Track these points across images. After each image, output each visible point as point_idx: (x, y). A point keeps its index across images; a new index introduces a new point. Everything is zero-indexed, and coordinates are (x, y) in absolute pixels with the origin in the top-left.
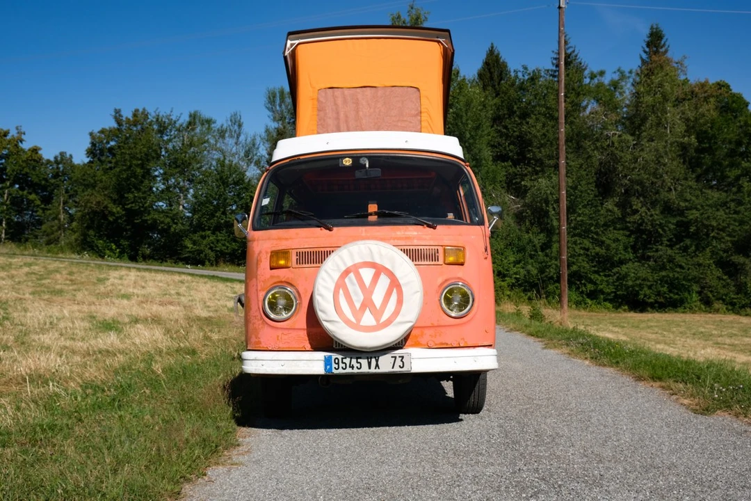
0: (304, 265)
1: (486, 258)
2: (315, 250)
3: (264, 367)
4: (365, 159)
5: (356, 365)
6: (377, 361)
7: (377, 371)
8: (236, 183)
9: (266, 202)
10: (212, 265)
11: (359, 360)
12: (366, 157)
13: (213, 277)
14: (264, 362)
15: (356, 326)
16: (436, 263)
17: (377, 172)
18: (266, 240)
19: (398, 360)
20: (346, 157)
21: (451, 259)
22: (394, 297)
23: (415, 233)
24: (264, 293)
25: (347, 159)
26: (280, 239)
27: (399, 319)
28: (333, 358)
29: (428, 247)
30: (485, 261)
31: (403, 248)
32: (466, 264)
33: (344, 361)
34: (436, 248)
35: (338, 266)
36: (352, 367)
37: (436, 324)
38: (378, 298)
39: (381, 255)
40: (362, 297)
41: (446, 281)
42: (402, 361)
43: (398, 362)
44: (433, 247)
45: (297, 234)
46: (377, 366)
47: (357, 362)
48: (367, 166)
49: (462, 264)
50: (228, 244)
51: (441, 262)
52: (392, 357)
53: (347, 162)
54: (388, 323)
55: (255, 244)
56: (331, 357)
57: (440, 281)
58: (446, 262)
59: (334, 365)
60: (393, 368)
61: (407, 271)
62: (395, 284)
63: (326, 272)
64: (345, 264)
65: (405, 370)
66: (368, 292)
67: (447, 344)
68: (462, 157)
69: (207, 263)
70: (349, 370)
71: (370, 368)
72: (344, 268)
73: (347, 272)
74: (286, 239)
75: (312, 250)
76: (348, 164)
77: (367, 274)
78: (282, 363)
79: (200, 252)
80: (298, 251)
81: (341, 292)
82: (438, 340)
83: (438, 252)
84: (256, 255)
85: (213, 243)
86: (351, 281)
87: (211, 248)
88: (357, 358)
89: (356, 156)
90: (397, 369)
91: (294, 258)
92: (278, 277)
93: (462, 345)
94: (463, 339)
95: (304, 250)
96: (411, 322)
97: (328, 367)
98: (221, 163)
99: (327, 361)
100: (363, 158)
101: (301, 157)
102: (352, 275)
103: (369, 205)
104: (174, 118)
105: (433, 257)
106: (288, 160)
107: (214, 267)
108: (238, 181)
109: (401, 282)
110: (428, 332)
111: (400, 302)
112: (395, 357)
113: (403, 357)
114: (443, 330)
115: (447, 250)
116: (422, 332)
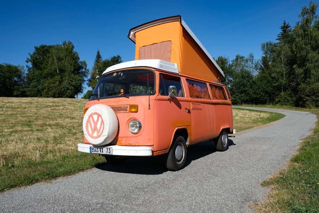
1: (149, 109)
5: (97, 151)
6: (102, 149)
7: (102, 153)
8: (247, 77)
10: (240, 104)
11: (98, 149)
12: (121, 72)
13: (238, 108)
15: (92, 137)
16: (126, 112)
17: (124, 77)
21: (132, 110)
25: (115, 73)
27: (102, 135)
28: (92, 147)
29: (124, 106)
33: (94, 149)
34: (127, 106)
35: (88, 114)
36: (96, 151)
37: (126, 136)
38: (98, 126)
39: (99, 110)
40: (94, 126)
41: (130, 119)
43: (109, 151)
44: (126, 106)
45: (91, 102)
46: (102, 151)
47: (97, 150)
48: (122, 75)
49: (137, 112)
50: (245, 97)
51: (128, 111)
53: (115, 75)
54: (100, 136)
58: (130, 111)
59: (92, 150)
62: (102, 122)
63: (85, 116)
64: (90, 114)
65: (110, 154)
66: (96, 124)
67: (131, 144)
69: (238, 104)
70: (95, 152)
71: (100, 152)
74: (89, 104)
77: (95, 117)
78: (82, 148)
79: (236, 100)
81: (89, 124)
82: (128, 143)
83: (127, 108)
85: (240, 97)
86: (91, 120)
87: (240, 99)
88: (97, 148)
89: (118, 72)
90: (108, 153)
93: (137, 145)
94: (137, 142)
98: (242, 71)
99: (90, 149)
102: (91, 117)
103: (121, 90)
104: (226, 58)
105: (125, 110)
107: (241, 105)
108: (248, 76)
109: (104, 120)
110: (124, 139)
111: (103, 128)
112: (108, 149)
113: (110, 149)
114: (129, 138)
115: (132, 106)
116: (122, 139)
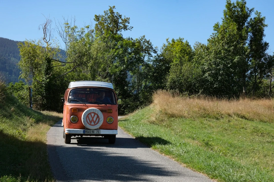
0: (80, 112)
1: (116, 112)
2: (82, 109)
9: (70, 97)
12: (92, 88)
18: (71, 106)
19: (98, 131)
20: (88, 88)
21: (109, 112)
22: (98, 118)
26: (74, 106)
27: (99, 123)
32: (112, 113)
33: (87, 131)
36: (89, 132)
39: (96, 111)
44: (106, 109)
45: (78, 105)
46: (94, 132)
48: (92, 90)
51: (107, 112)
55: (69, 107)
56: (85, 130)
57: (107, 116)
59: (85, 132)
61: (101, 115)
62: (98, 117)
66: (93, 118)
67: (108, 129)
68: (113, 89)
71: (92, 133)
72: (88, 113)
73: (89, 114)
74: (76, 106)
76: (88, 90)
82: (106, 128)
86: (90, 116)
89: (90, 88)
90: (98, 133)
91: (77, 110)
92: (74, 114)
94: (111, 128)
95: (79, 109)
99: (84, 131)
101: (78, 88)
102: (90, 115)
106: (75, 88)
110: (104, 126)
111: (99, 120)
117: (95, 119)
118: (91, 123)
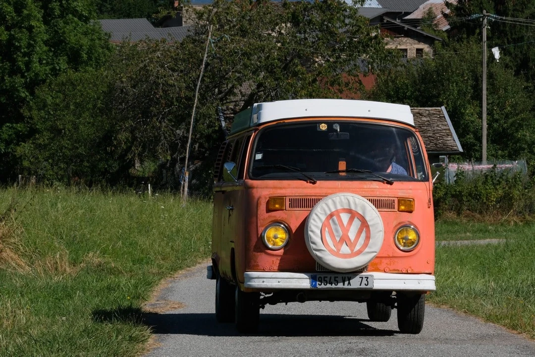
0: (295, 209)
1: (429, 207)
2: (303, 198)
3: (265, 283)
4: (338, 125)
5: (334, 282)
6: (349, 280)
7: (349, 287)
9: (259, 156)
11: (336, 279)
12: (338, 123)
14: (265, 280)
15: (337, 254)
16: (393, 210)
17: (346, 135)
18: (263, 188)
19: (364, 279)
20: (322, 123)
21: (403, 208)
22: (363, 235)
23: (377, 187)
24: (263, 228)
25: (323, 124)
26: (275, 188)
27: (367, 250)
28: (318, 276)
29: (387, 198)
30: (429, 209)
31: (369, 198)
32: (414, 212)
33: (326, 279)
34: (393, 199)
35: (325, 211)
36: (331, 284)
37: (391, 256)
39: (355, 204)
40: (341, 234)
41: (399, 223)
42: (367, 280)
43: (364, 281)
44: (391, 199)
45: (289, 185)
46: (349, 284)
48: (339, 130)
49: (411, 212)
51: (396, 209)
52: (360, 277)
53: (324, 127)
54: (359, 252)
55: (254, 191)
56: (315, 276)
57: (395, 223)
58: (400, 210)
59: (318, 283)
60: (360, 285)
61: (373, 215)
62: (364, 224)
63: (316, 214)
64: (330, 209)
65: (369, 287)
66: (345, 230)
67: (398, 271)
68: (413, 124)
70: (329, 286)
71: (344, 285)
72: (329, 213)
73: (331, 216)
74: (281, 188)
75: (301, 198)
76: (324, 129)
77: (345, 217)
80: (291, 197)
81: (326, 229)
82: (392, 268)
83: (394, 202)
84: (256, 200)
86: (334, 222)
89: (330, 122)
90: (363, 286)
91: (288, 203)
92: (275, 216)
93: (409, 272)
94: (410, 267)
95: (295, 197)
96: (376, 252)
97: (314, 283)
99: (313, 279)
100: (336, 124)
101: (286, 121)
102: (335, 218)
103: (340, 162)
105: (391, 205)
106: (275, 123)
109: (369, 223)
110: (385, 261)
111: (368, 237)
112: (362, 278)
113: (367, 278)
114: (396, 260)
115: (401, 201)
116: (381, 261)
117: (352, 235)
118: (339, 250)
